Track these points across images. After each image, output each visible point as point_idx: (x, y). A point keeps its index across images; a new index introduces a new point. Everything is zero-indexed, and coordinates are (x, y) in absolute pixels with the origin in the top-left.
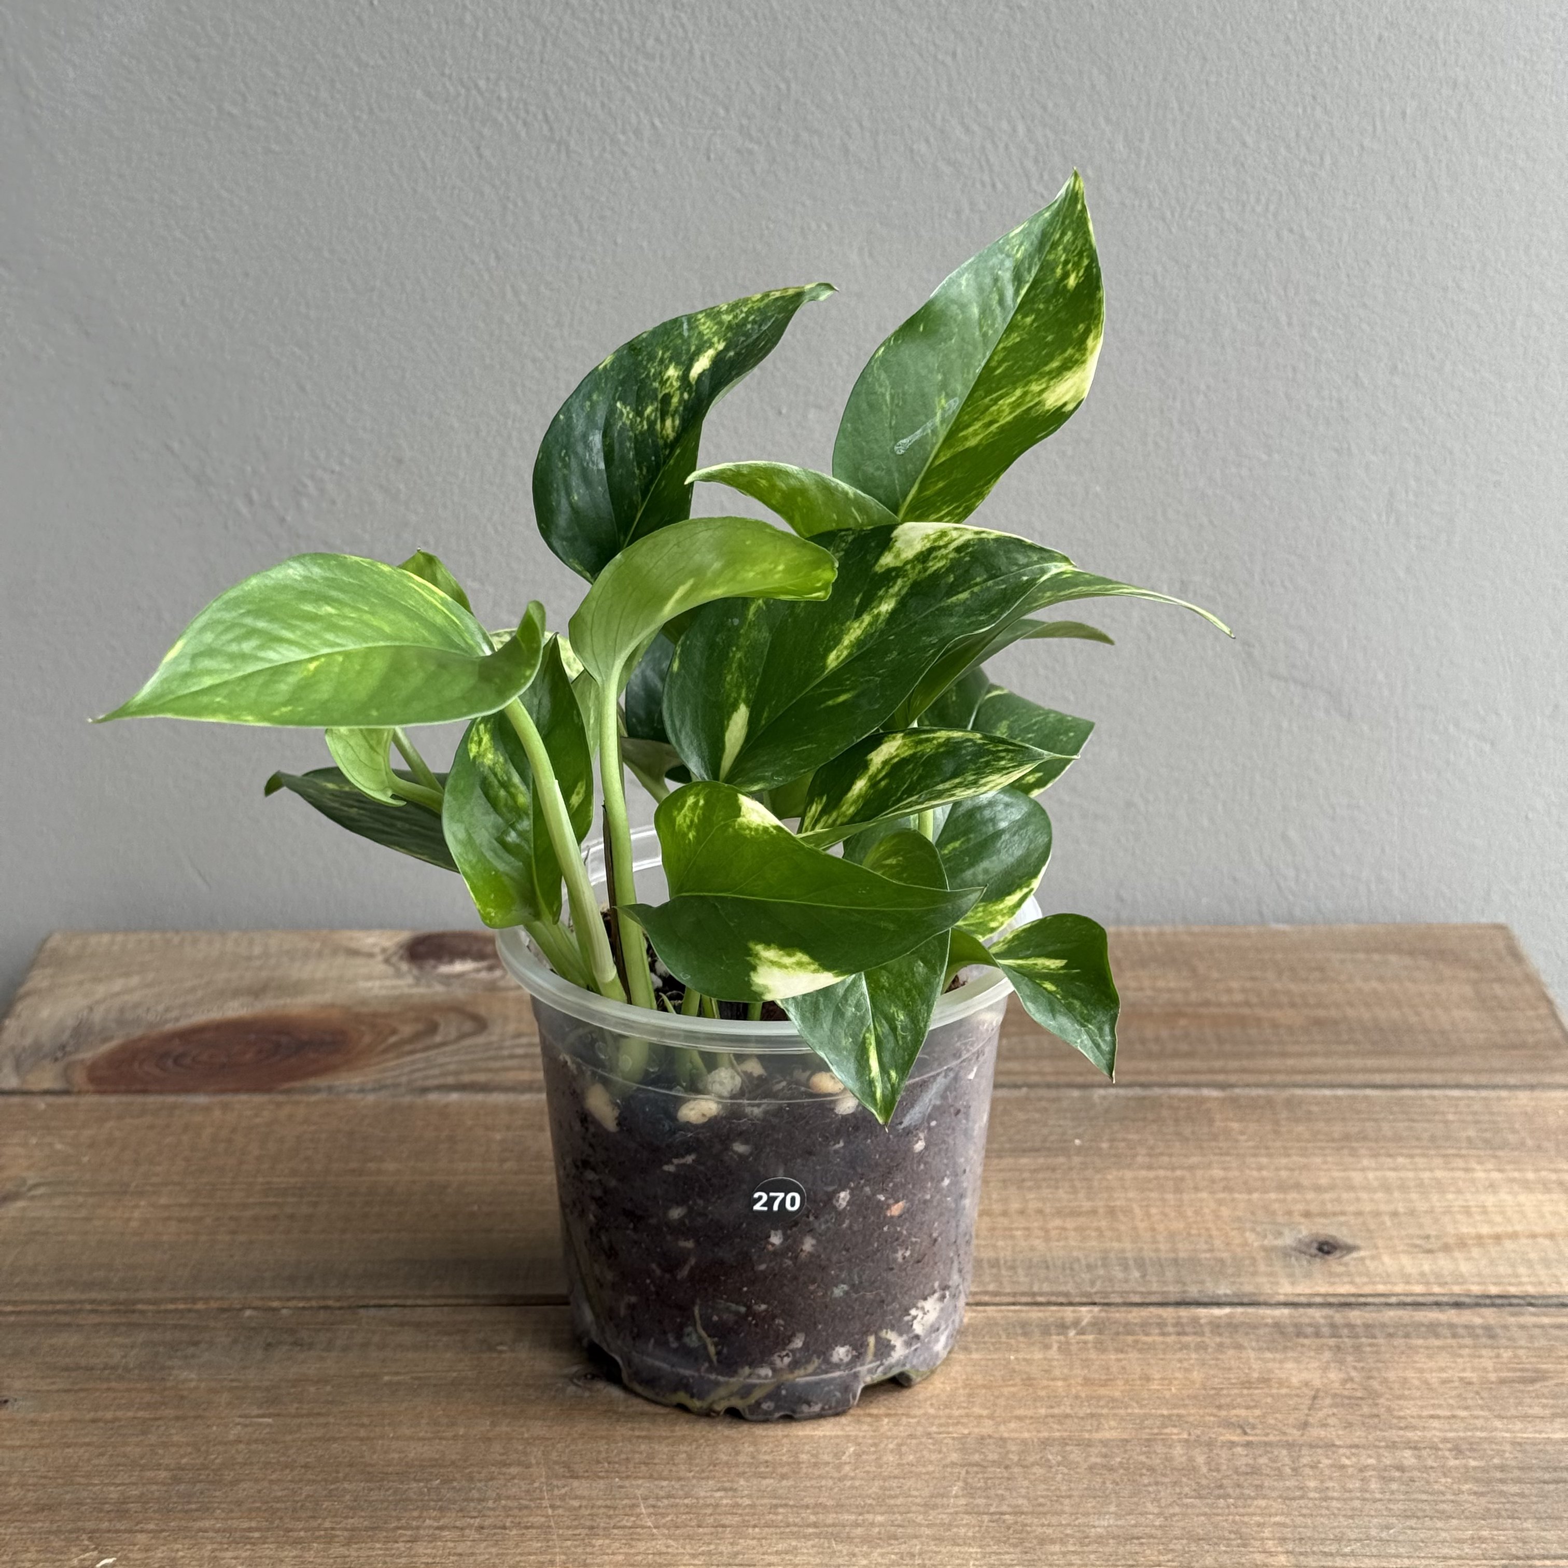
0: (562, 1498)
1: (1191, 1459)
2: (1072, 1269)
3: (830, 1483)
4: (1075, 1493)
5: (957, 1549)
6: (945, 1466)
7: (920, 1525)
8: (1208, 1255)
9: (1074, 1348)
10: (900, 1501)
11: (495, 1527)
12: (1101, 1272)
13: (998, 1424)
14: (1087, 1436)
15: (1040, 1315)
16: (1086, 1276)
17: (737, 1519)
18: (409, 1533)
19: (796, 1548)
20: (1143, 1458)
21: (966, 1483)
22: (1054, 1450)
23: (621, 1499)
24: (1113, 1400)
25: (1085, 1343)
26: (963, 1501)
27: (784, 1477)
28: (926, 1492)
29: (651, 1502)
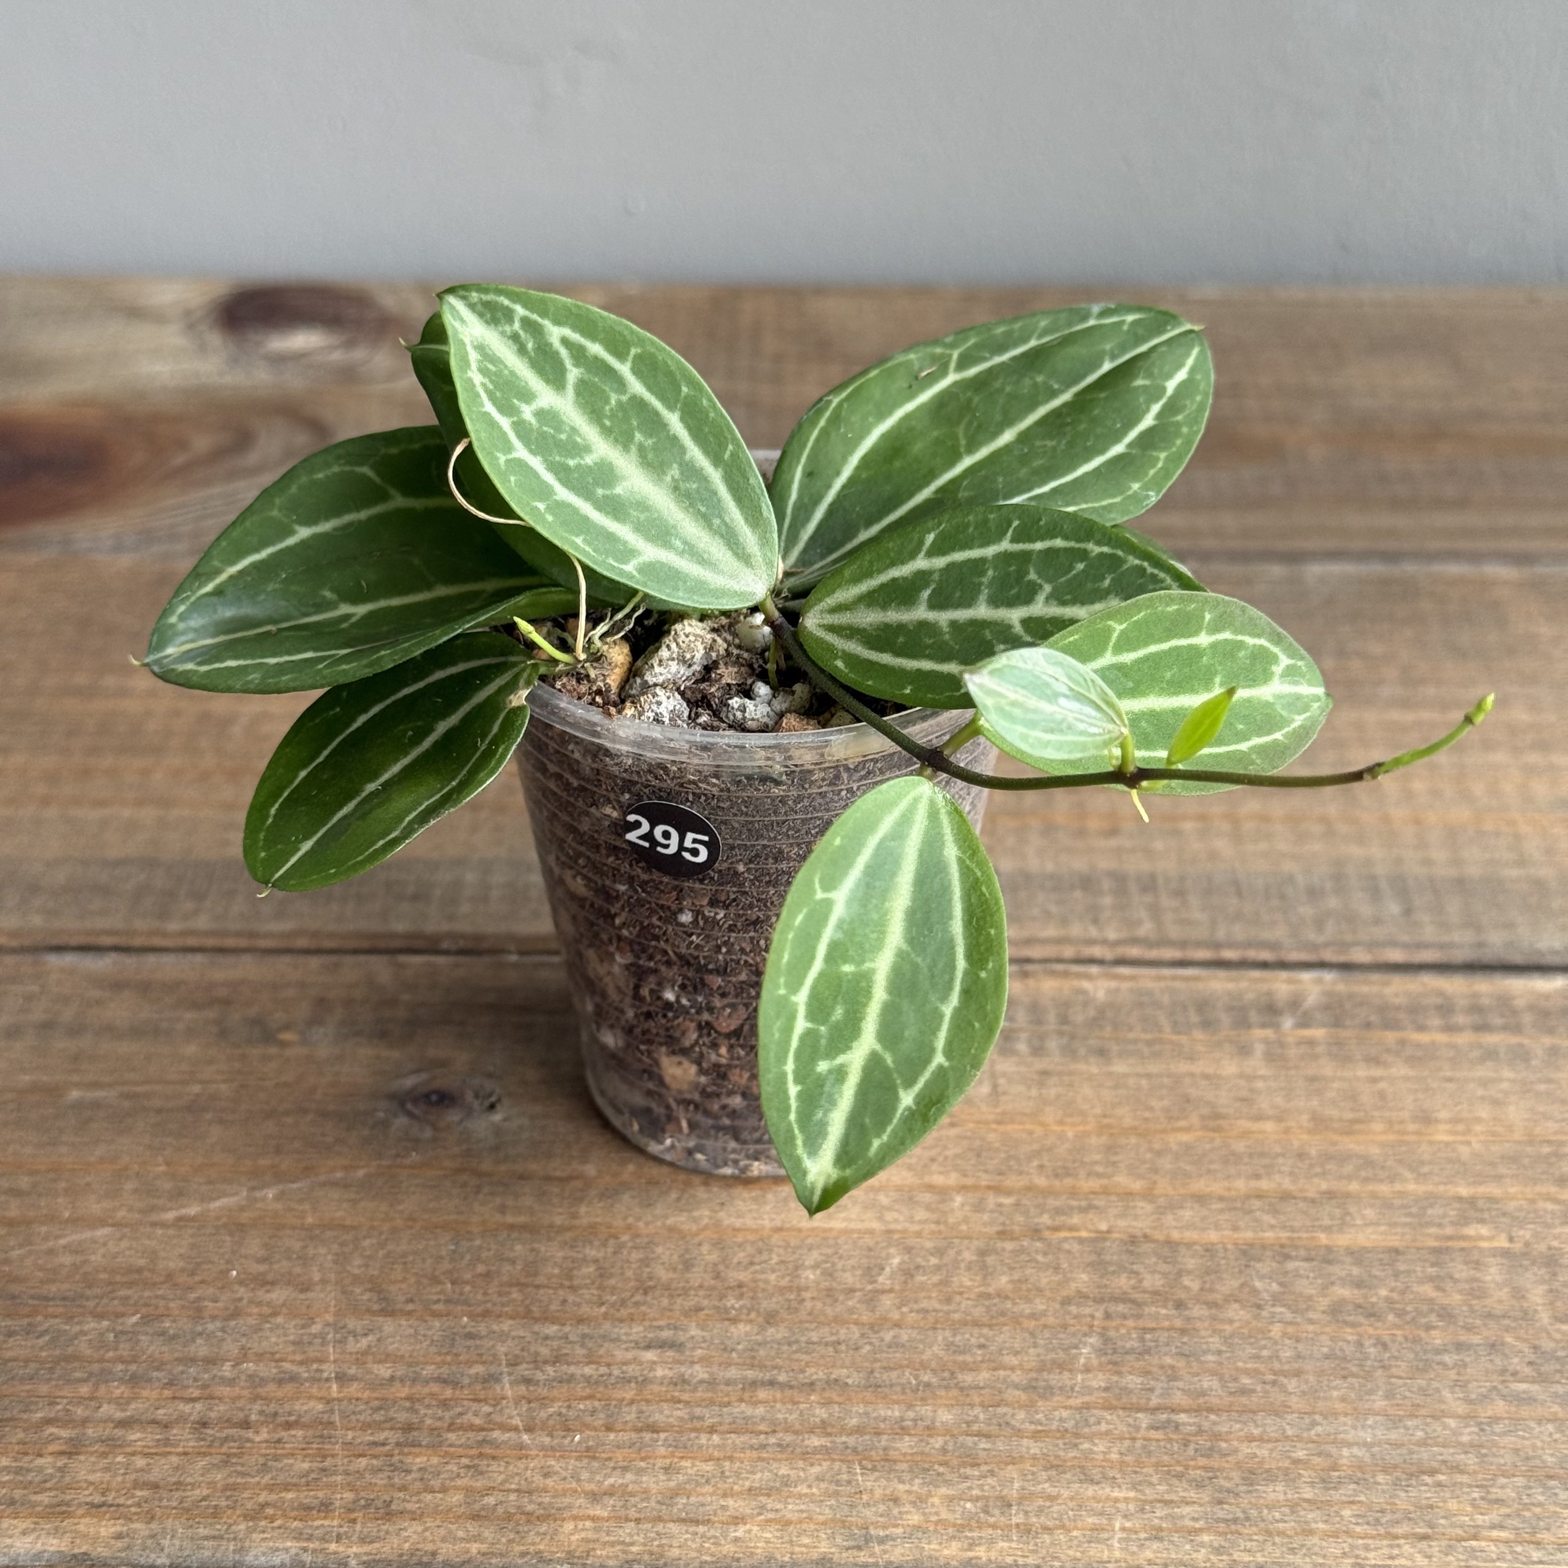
0: (360, 1358)
1: (1518, 1293)
2: (1282, 897)
3: (856, 1332)
4: (1308, 1366)
5: (1090, 1491)
6: (1066, 1301)
7: (1019, 1433)
8: (1514, 873)
9: (1292, 1052)
10: (984, 1376)
11: (229, 1422)
12: (1333, 902)
13: (1161, 1211)
14: (1323, 1238)
15: (1230, 986)
16: (1307, 911)
17: (681, 1412)
18: (65, 1433)
19: (786, 1482)
20: (1428, 1290)
21: (1106, 1340)
22: (1264, 1267)
23: (469, 1363)
24: (1368, 1162)
25: (1311, 1043)
26: (1098, 1380)
27: (771, 1318)
28: (1031, 1357)
29: (523, 1369)
